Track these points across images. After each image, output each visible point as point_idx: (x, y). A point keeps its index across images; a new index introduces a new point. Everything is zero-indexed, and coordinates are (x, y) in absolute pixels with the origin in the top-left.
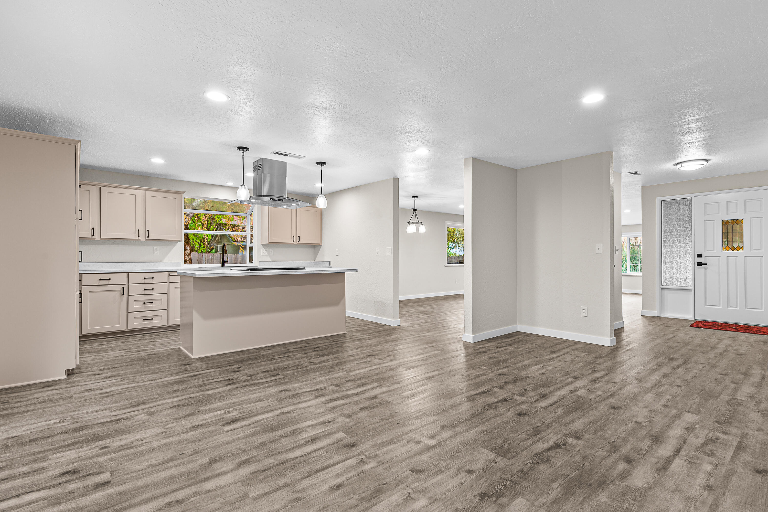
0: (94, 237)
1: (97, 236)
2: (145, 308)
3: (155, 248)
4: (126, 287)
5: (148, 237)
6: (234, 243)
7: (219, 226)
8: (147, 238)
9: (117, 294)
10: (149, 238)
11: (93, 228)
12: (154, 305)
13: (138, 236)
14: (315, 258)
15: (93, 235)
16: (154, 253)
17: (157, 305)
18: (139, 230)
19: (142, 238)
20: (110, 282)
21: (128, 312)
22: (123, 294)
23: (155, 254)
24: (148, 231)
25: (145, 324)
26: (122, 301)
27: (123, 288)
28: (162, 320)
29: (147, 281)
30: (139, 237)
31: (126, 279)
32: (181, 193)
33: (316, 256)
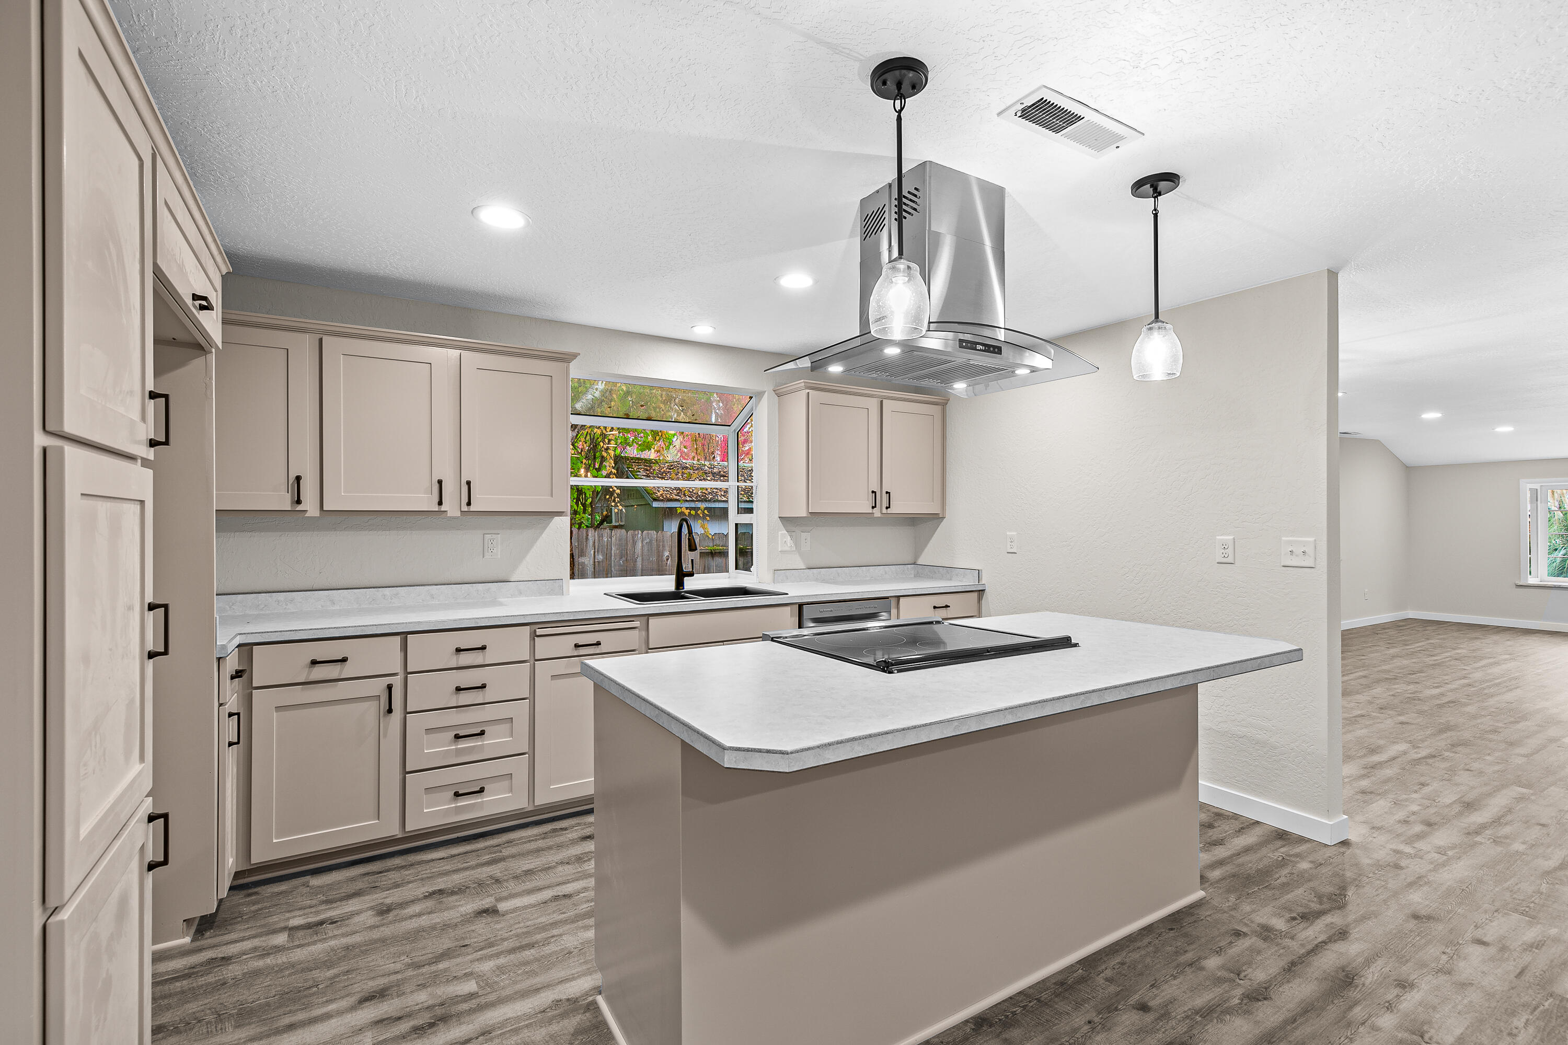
0: (300, 508)
1: (310, 505)
2: (459, 752)
3: (487, 537)
4: (397, 682)
5: (469, 504)
6: (655, 504)
7: (623, 467)
8: (465, 508)
9: (371, 710)
10: (472, 508)
11: (298, 478)
12: (487, 741)
13: (437, 500)
14: (917, 554)
15: (299, 502)
16: (486, 554)
17: (495, 741)
18: (440, 482)
19: (451, 507)
20: (348, 670)
21: (405, 772)
22: (390, 711)
23: (488, 555)
24: (469, 483)
25: (458, 810)
26: (385, 736)
27: (390, 687)
28: (511, 791)
29: (466, 659)
30: (440, 503)
31: (398, 655)
32: (566, 358)
33: (919, 549)
